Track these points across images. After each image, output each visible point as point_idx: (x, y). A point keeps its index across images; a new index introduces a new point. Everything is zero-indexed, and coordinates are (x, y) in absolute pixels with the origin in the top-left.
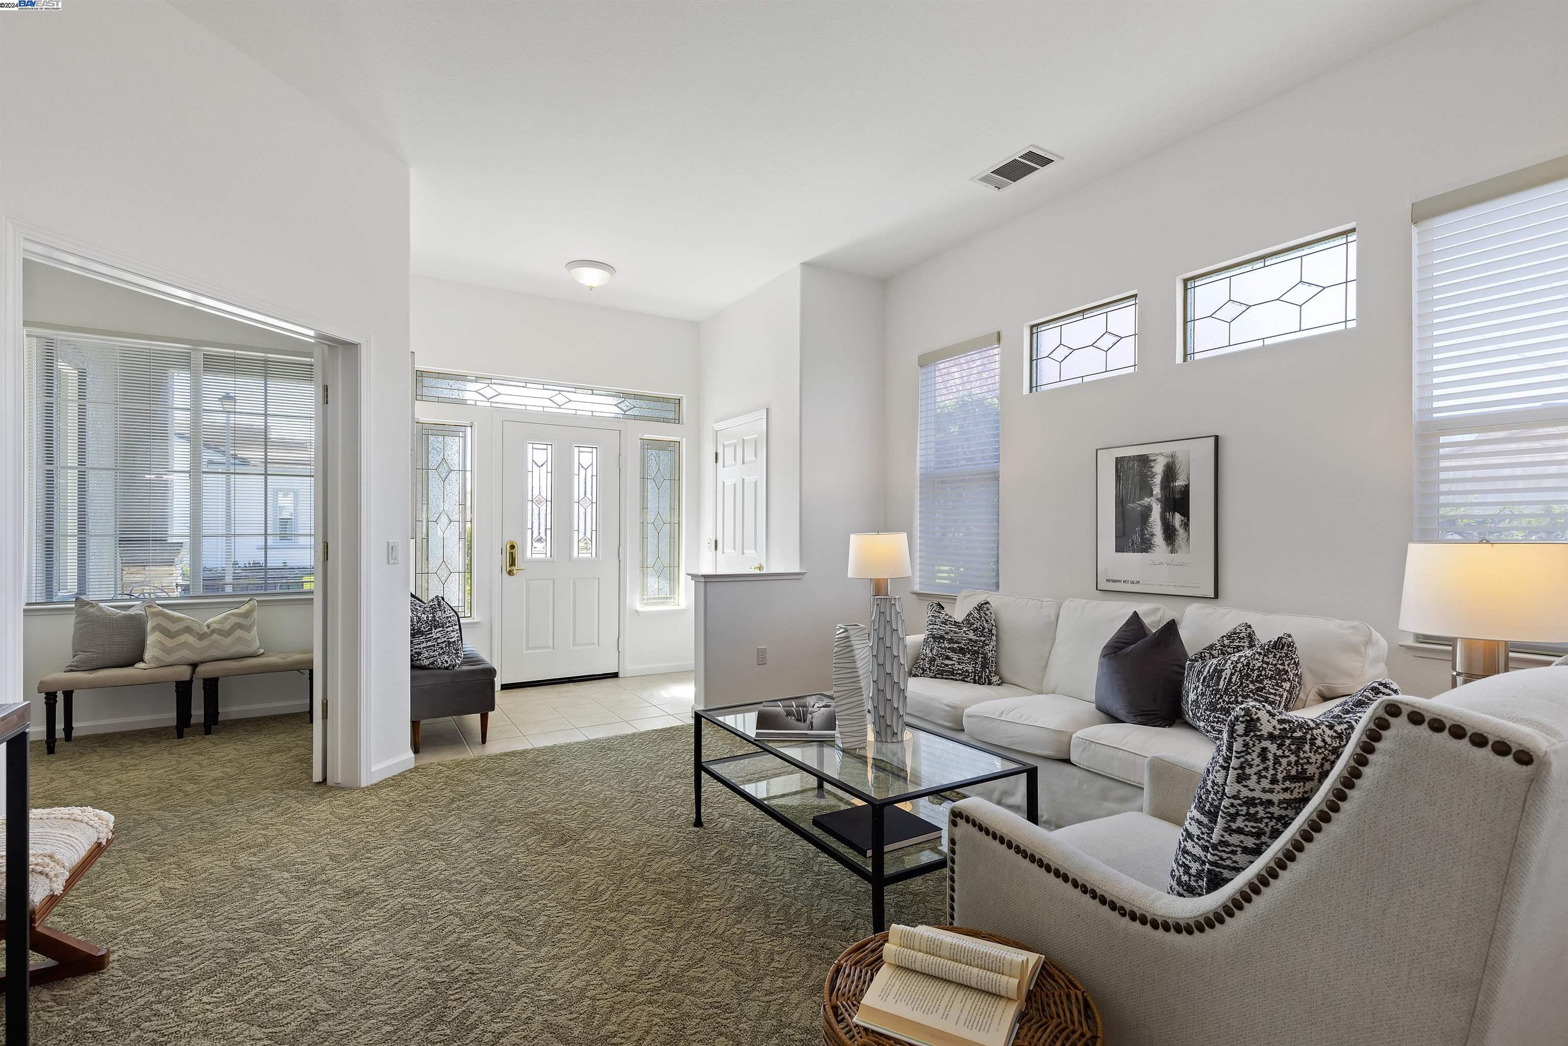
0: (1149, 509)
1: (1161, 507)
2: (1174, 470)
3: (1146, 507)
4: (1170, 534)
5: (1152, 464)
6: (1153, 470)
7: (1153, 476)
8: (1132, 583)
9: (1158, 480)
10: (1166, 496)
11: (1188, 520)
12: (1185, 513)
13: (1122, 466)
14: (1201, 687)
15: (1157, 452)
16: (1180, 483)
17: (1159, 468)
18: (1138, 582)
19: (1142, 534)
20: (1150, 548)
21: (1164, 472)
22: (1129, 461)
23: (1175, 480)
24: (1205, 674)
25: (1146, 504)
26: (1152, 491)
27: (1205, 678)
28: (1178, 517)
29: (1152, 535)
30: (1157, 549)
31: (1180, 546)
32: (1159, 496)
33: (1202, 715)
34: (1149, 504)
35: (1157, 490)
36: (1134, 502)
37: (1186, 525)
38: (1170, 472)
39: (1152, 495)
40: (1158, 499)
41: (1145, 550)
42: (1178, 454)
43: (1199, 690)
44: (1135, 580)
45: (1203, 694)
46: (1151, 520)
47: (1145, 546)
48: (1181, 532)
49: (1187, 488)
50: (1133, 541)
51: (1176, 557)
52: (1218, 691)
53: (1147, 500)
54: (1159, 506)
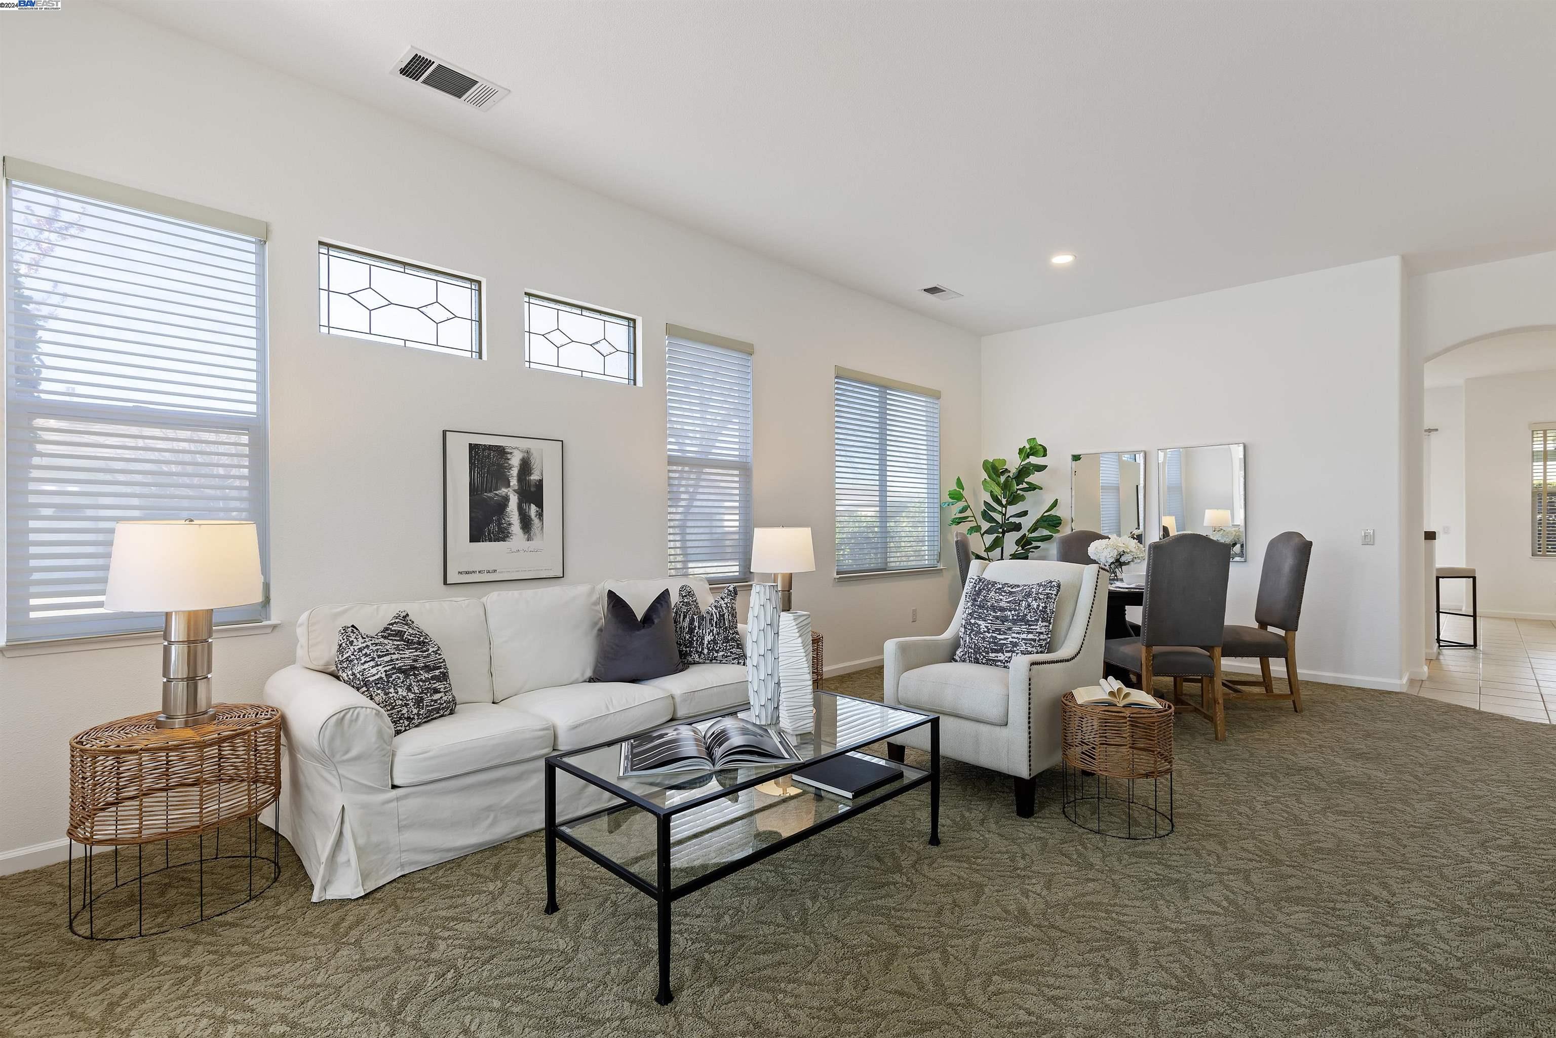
0: (506, 499)
1: (519, 498)
2: (529, 465)
3: (503, 497)
4: (526, 524)
5: (509, 456)
6: (510, 462)
7: (510, 467)
8: (489, 572)
9: (515, 472)
10: (522, 487)
11: (542, 511)
12: (540, 505)
13: (476, 453)
14: (715, 629)
15: (514, 445)
16: (534, 477)
17: (515, 461)
18: (495, 571)
19: (499, 524)
20: (508, 536)
21: (521, 465)
22: (484, 450)
23: (530, 474)
24: (715, 619)
25: (504, 494)
26: (509, 482)
27: (716, 623)
28: (533, 509)
29: (510, 524)
30: (514, 537)
31: (535, 534)
32: (516, 488)
33: (720, 648)
34: (507, 495)
35: (514, 482)
36: (490, 491)
37: (540, 515)
38: (526, 467)
39: (509, 486)
40: (515, 491)
41: (503, 539)
42: (533, 451)
43: (715, 632)
44: (491, 569)
45: (718, 634)
46: (508, 509)
47: (502, 535)
48: (536, 521)
49: (541, 481)
50: (489, 531)
51: (534, 544)
52: (726, 628)
53: (503, 491)
54: (516, 497)
